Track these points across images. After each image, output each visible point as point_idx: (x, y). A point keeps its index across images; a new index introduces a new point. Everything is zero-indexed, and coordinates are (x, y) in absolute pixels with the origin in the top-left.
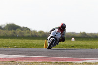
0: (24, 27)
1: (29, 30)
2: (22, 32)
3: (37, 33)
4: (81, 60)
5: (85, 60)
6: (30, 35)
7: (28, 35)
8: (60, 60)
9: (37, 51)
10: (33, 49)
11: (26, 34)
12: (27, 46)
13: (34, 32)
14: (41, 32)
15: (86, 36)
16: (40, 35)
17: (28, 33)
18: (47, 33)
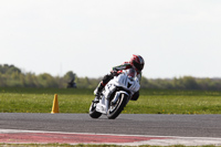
0: (6, 65)
1: (19, 71)
2: (3, 75)
3: (36, 78)
4: (137, 140)
5: (146, 139)
6: (20, 82)
7: (17, 82)
8: (89, 141)
9: (38, 121)
10: (28, 115)
11: (12, 82)
12: (14, 108)
13: (30, 76)
14: (45, 77)
15: (147, 86)
16: (44, 83)
17: (16, 78)
18: (58, 78)
